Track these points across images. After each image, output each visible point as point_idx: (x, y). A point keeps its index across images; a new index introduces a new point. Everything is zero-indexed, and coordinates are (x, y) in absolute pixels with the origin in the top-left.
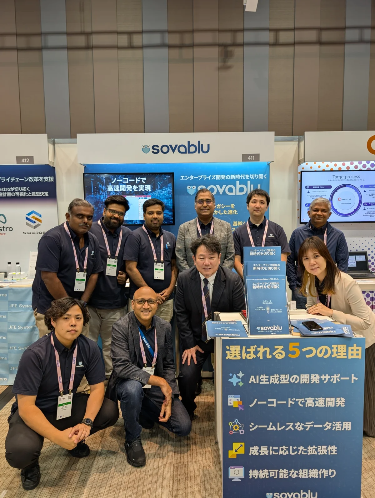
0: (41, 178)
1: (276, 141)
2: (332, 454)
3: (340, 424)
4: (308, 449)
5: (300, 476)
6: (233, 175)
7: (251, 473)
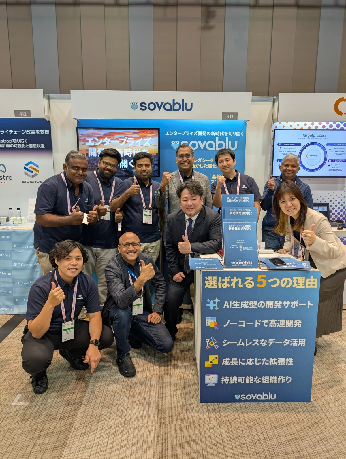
0: (37, 131)
1: (253, 101)
2: (289, 364)
3: (296, 340)
4: (270, 361)
5: (263, 382)
6: (213, 131)
7: (223, 379)
